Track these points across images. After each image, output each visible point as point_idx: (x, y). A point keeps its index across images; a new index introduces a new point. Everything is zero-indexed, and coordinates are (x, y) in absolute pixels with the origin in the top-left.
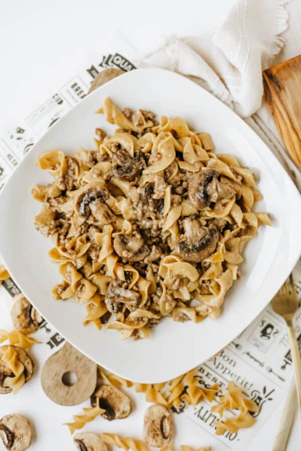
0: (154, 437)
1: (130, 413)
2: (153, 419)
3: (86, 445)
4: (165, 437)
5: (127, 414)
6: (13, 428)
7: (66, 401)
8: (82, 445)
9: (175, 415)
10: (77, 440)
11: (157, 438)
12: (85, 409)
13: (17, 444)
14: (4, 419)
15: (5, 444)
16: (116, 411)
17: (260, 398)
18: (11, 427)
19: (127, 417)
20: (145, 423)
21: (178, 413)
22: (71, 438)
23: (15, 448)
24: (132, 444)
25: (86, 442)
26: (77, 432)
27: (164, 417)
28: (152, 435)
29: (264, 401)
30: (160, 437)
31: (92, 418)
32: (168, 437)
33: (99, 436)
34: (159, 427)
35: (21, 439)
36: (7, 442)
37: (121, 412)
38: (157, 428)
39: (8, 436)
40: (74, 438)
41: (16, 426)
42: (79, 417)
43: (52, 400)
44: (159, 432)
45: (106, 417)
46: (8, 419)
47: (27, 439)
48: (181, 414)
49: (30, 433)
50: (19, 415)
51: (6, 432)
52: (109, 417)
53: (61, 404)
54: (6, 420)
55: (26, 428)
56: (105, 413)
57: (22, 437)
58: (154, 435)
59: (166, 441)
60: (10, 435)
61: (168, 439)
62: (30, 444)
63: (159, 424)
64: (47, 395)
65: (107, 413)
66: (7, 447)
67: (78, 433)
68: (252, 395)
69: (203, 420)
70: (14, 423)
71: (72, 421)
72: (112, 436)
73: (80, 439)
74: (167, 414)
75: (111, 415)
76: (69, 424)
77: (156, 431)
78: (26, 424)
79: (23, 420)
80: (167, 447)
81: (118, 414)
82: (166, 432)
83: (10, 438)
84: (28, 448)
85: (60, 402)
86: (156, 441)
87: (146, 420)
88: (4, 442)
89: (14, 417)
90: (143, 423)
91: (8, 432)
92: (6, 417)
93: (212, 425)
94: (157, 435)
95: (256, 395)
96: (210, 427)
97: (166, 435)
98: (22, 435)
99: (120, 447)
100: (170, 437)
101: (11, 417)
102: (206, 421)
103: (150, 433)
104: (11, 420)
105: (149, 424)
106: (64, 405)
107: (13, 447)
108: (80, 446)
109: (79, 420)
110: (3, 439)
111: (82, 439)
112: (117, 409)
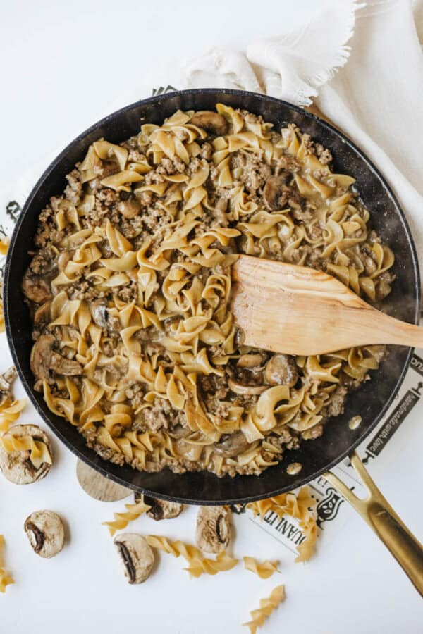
0: (208, 541)
1: (180, 512)
2: (208, 519)
3: (129, 549)
4: (221, 541)
5: (178, 513)
6: (44, 527)
7: (105, 495)
8: (124, 549)
9: (235, 515)
10: (117, 543)
11: (211, 541)
12: (127, 506)
13: (46, 545)
14: (32, 517)
15: (33, 546)
16: (164, 509)
17: (336, 498)
18: (40, 526)
19: (177, 516)
20: (199, 524)
21: (239, 513)
22: (111, 540)
23: (44, 552)
24: (182, 549)
25: (127, 544)
26: (118, 532)
27: (221, 516)
28: (206, 538)
29: (343, 501)
30: (216, 540)
31: (137, 516)
32: (225, 540)
33: (144, 538)
34: (214, 528)
35: (52, 540)
36: (35, 543)
37: (171, 509)
38: (213, 530)
39: (36, 537)
40: (115, 539)
41: (46, 524)
42: (121, 515)
43: (90, 494)
44: (214, 535)
45: (152, 515)
46: (37, 516)
47: (59, 541)
48: (242, 514)
49: (62, 534)
50: (51, 512)
51: (34, 533)
52: (156, 516)
53: (100, 499)
54: (35, 516)
55: (58, 527)
56: (150, 511)
57: (54, 538)
58: (209, 538)
59: (223, 546)
60: (39, 536)
61: (225, 544)
62: (63, 547)
63: (215, 525)
64: (84, 488)
65: (153, 510)
66: (35, 550)
67: (120, 534)
68: (327, 493)
69: (268, 522)
70: (44, 521)
71: (112, 519)
72: (159, 538)
73: (122, 541)
74: (225, 513)
75: (158, 513)
76: (110, 524)
77: (211, 533)
78: (58, 522)
79: (56, 518)
80: (224, 553)
81: (166, 513)
82: (222, 535)
83: (39, 539)
84: (60, 551)
85: (98, 497)
86: (211, 545)
87: (200, 520)
88: (32, 544)
89: (44, 515)
90: (196, 524)
91: (36, 532)
92: (34, 513)
93: (279, 528)
94: (213, 538)
95: (332, 493)
96: (277, 531)
97: (223, 538)
98: (53, 535)
99: (169, 552)
100: (227, 540)
101: (41, 514)
102: (271, 524)
103: (204, 535)
104: (41, 518)
105: (203, 525)
106: (103, 500)
107: (43, 550)
108: (122, 549)
109: (119, 518)
110: (31, 540)
111: (124, 542)
112: (165, 506)
